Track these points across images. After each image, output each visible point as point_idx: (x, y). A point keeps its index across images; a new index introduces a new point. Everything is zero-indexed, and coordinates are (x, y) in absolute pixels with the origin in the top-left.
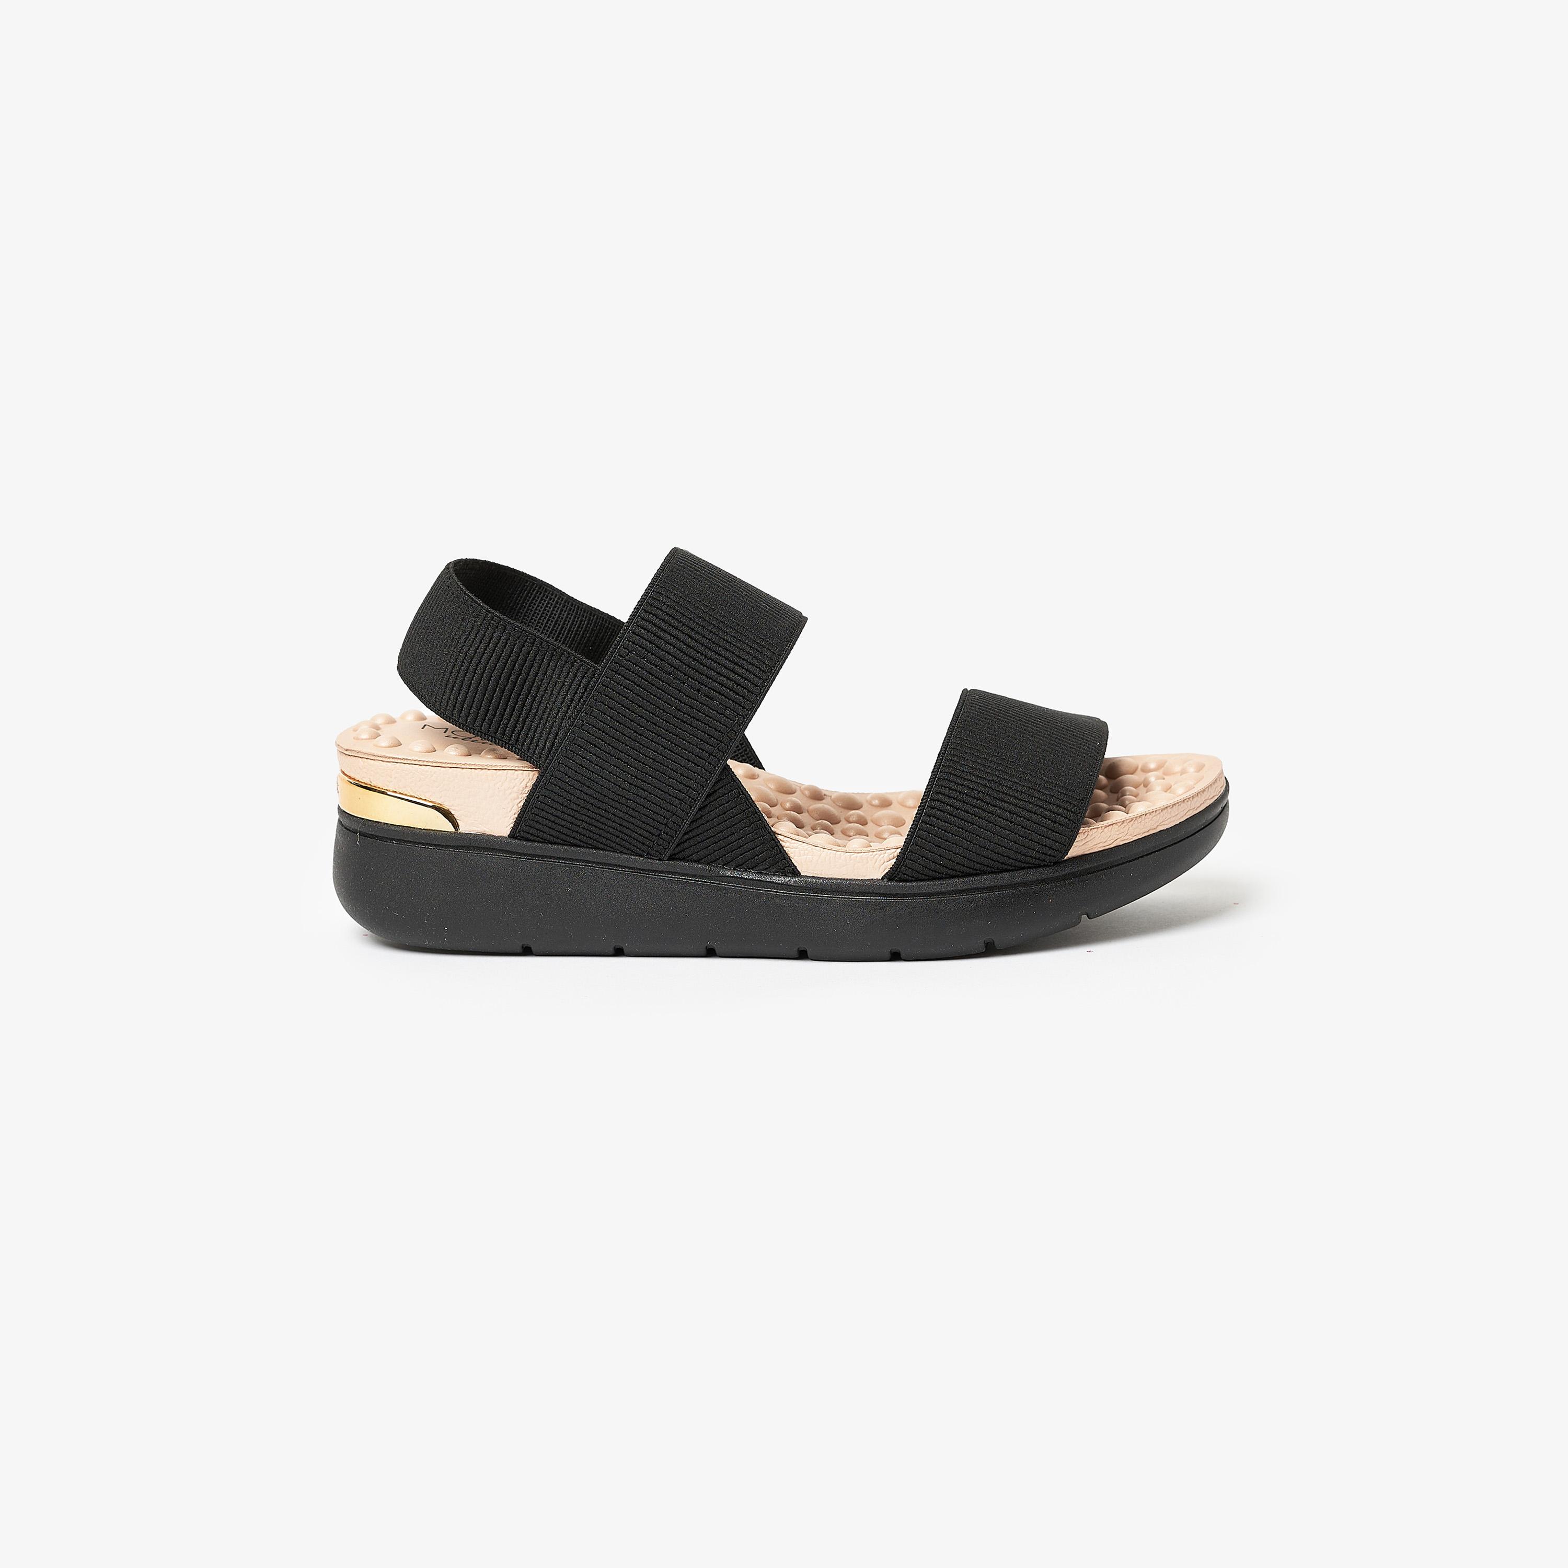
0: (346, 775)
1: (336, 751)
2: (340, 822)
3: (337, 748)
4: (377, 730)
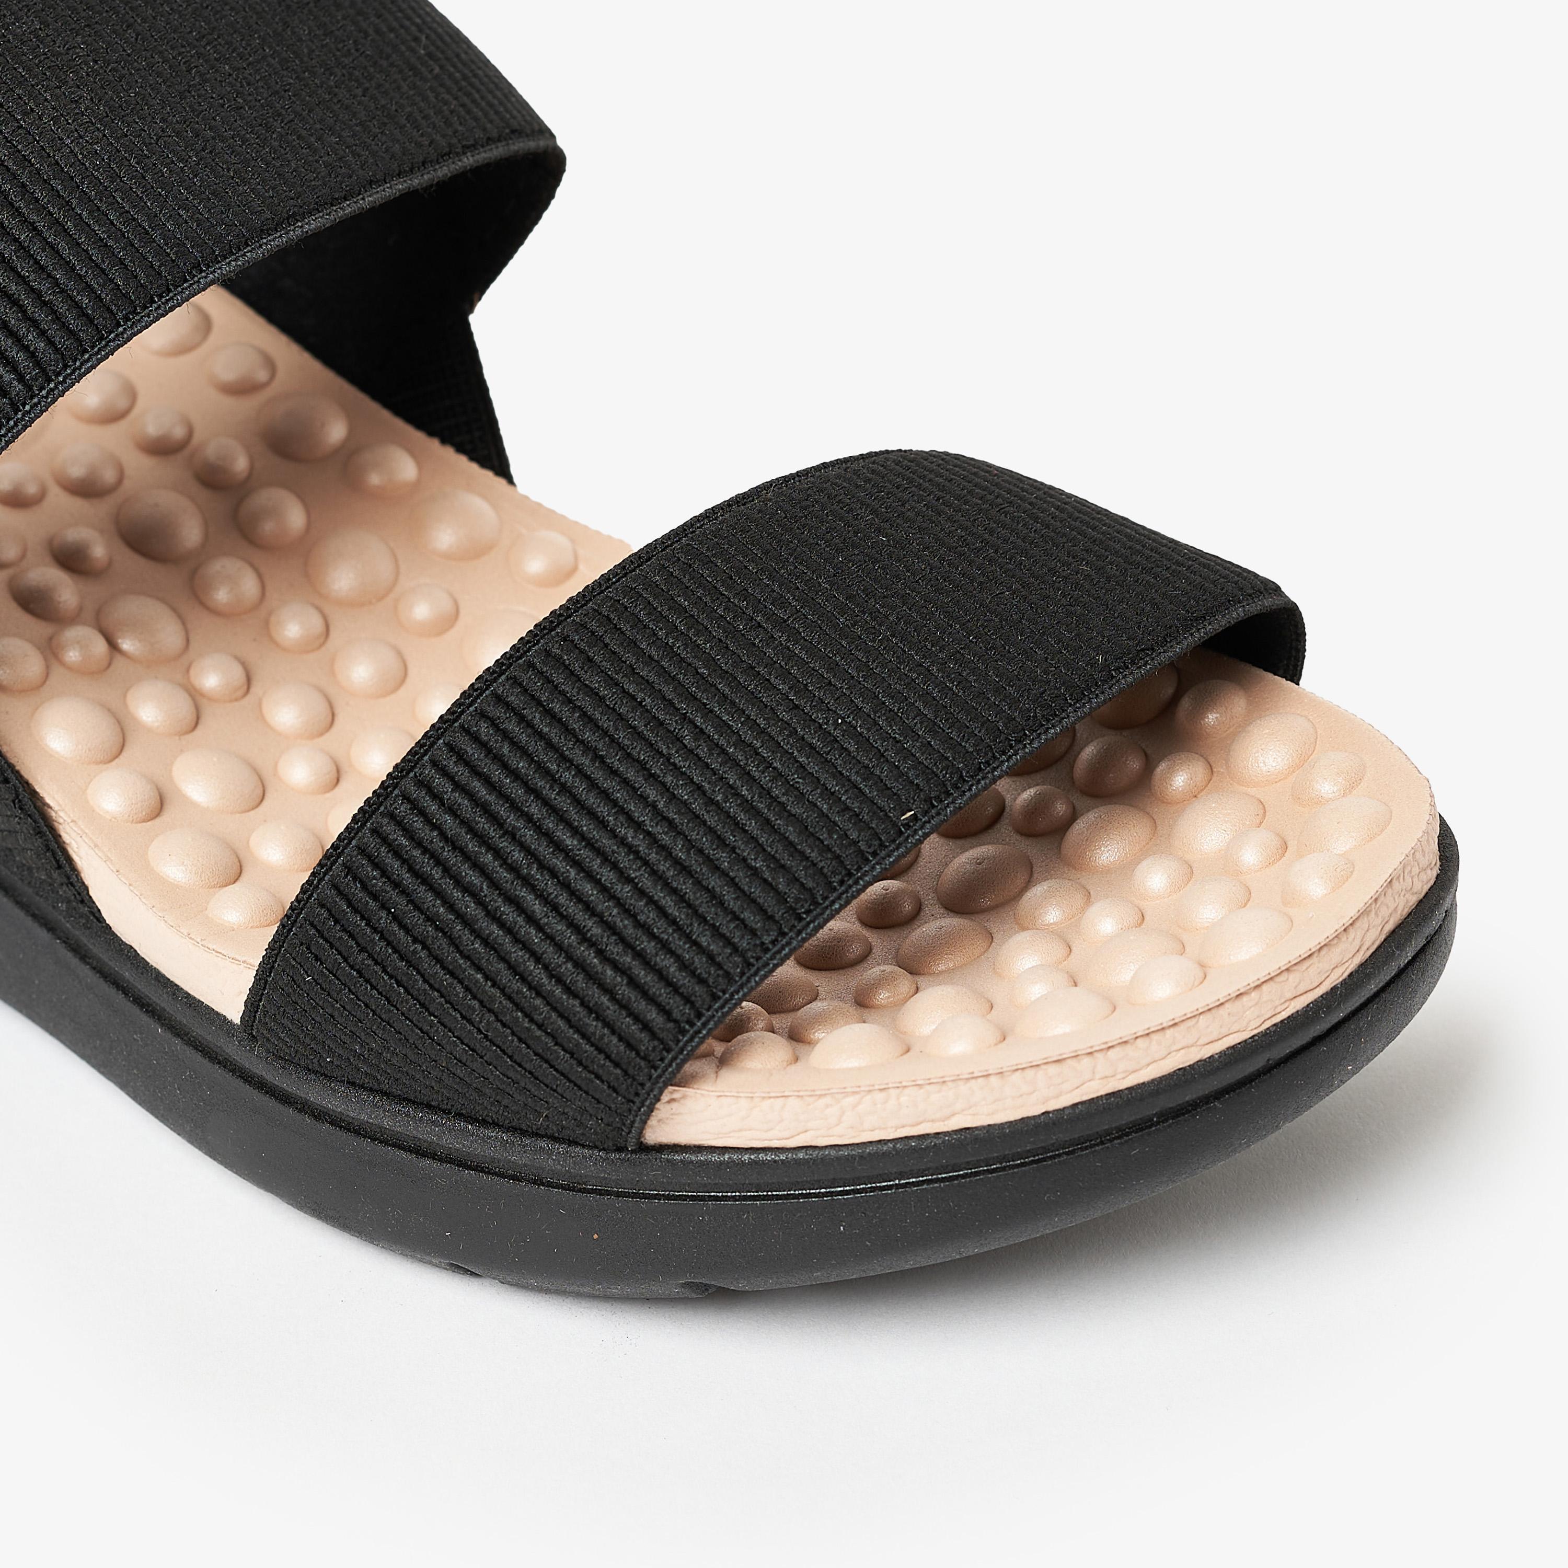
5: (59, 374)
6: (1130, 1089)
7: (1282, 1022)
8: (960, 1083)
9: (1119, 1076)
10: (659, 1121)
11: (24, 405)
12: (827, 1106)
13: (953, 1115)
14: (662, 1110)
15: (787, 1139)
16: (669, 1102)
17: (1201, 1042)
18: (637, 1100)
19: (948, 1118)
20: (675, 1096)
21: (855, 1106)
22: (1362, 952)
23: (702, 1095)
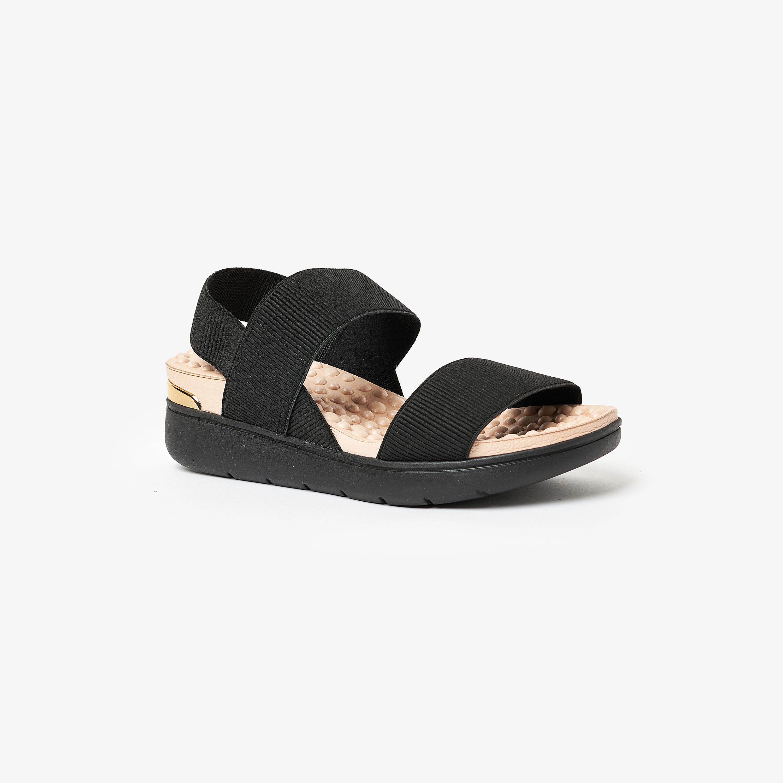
0: (171, 382)
1: (166, 367)
2: (168, 407)
3: (166, 366)
4: (188, 358)
5: (343, 323)
6: (567, 441)
7: (594, 431)
8: (534, 437)
9: (564, 438)
10: (473, 451)
11: (337, 328)
12: (508, 443)
13: (533, 445)
14: (474, 448)
15: (499, 452)
16: (475, 446)
17: (580, 432)
18: (470, 442)
19: (532, 446)
20: (477, 444)
21: (513, 443)
22: (607, 423)
23: (482, 443)
